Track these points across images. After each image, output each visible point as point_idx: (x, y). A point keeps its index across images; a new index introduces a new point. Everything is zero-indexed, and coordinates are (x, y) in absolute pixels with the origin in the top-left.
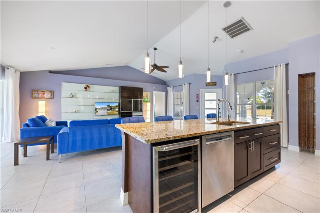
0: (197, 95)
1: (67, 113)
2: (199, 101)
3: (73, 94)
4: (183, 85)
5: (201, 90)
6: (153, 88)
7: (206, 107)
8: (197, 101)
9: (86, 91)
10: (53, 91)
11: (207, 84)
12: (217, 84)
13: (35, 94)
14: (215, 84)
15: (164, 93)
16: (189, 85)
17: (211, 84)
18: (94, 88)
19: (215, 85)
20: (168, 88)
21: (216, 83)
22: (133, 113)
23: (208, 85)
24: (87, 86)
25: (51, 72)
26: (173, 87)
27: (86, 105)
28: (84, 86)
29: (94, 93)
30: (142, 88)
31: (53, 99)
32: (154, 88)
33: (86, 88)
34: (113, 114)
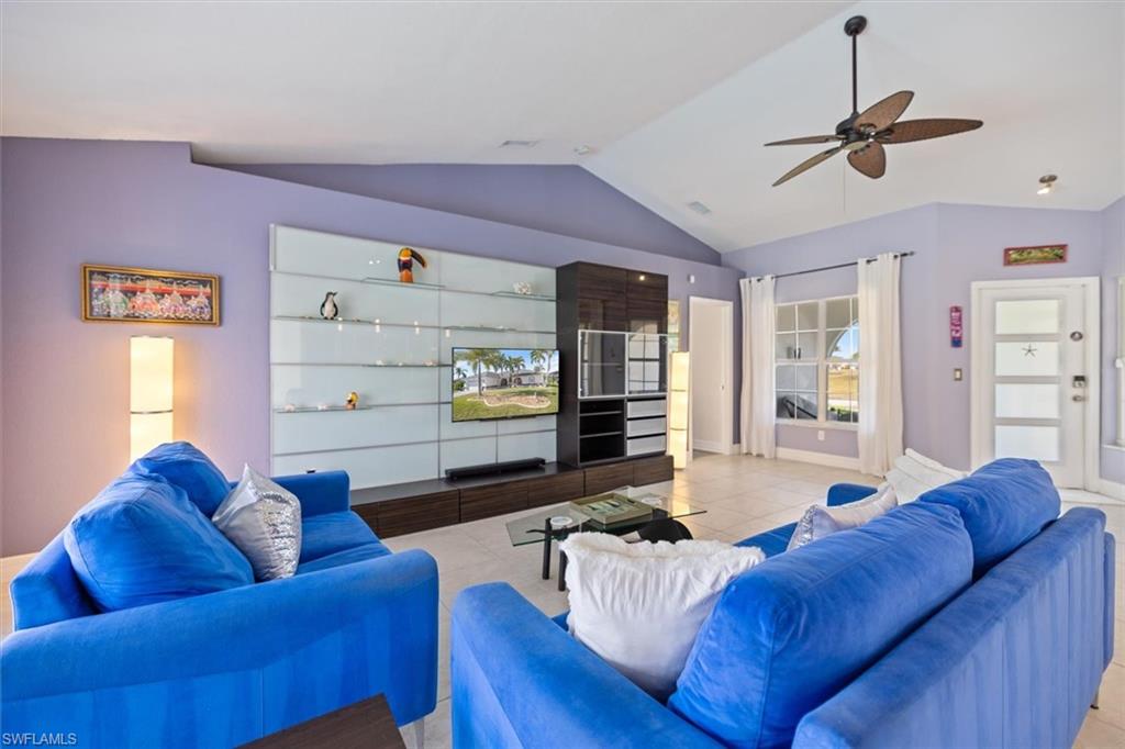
0: (957, 309)
1: (303, 410)
2: (964, 342)
3: (336, 299)
4: (862, 262)
5: (975, 285)
6: (689, 279)
7: (999, 372)
8: (957, 342)
9: (409, 280)
10: (220, 280)
11: (1014, 256)
12: (1071, 254)
13: (103, 290)
14: (1060, 252)
15: (727, 308)
16: (899, 259)
17: (1039, 254)
18: (443, 265)
19: (1061, 258)
20: (742, 281)
21: (1063, 247)
22: (629, 404)
23: (1016, 262)
24: (414, 255)
25: (199, 158)
26: (777, 277)
27: (405, 366)
29: (445, 295)
30: (666, 277)
31: (221, 328)
32: (693, 279)
33: (405, 266)
34: (534, 412)
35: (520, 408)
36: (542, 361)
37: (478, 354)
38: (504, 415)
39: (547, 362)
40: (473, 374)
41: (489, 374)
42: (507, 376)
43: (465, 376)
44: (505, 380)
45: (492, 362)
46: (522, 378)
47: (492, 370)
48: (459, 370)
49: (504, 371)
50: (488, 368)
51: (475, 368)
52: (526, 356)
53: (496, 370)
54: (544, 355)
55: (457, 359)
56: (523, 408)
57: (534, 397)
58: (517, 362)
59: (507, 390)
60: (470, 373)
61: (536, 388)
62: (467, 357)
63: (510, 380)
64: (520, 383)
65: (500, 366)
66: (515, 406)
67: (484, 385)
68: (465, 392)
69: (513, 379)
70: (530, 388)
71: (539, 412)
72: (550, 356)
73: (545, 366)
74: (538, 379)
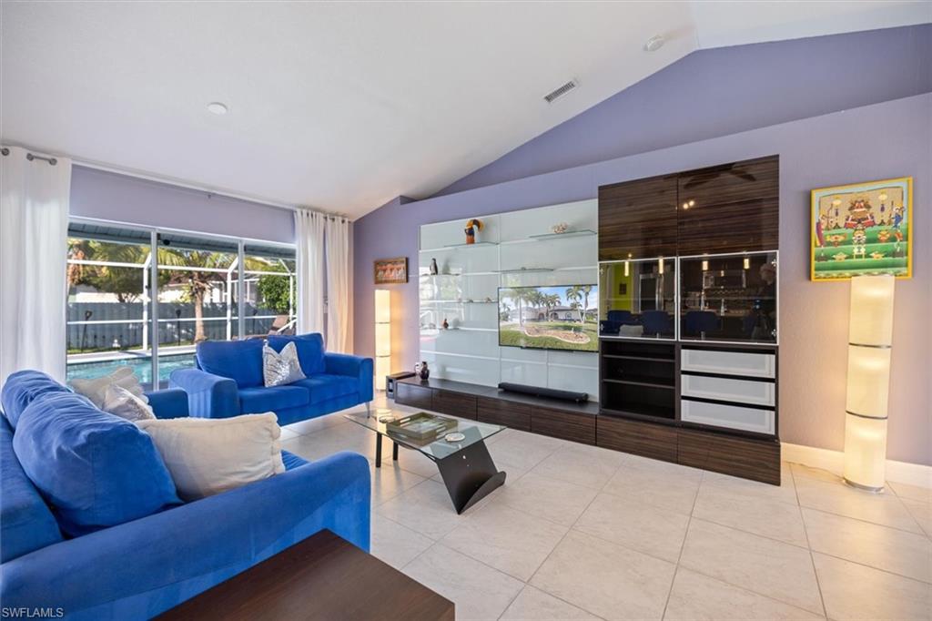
9: (472, 242)
10: (407, 260)
13: (379, 271)
28: (464, 223)
31: (408, 284)
33: (470, 232)
34: (571, 347)
35: (557, 341)
36: (578, 298)
37: (519, 292)
38: (541, 346)
39: (584, 299)
40: (515, 308)
41: (528, 309)
42: (544, 311)
43: (509, 309)
44: (542, 314)
45: (530, 299)
46: (558, 313)
47: (531, 305)
48: (504, 305)
49: (542, 307)
50: (527, 304)
51: (516, 304)
52: (562, 293)
53: (534, 305)
54: (581, 292)
55: (503, 296)
56: (561, 342)
57: (572, 332)
58: (553, 299)
59: (543, 323)
60: (513, 307)
61: (572, 324)
62: (512, 296)
63: (547, 315)
64: (556, 318)
65: (537, 303)
66: (553, 339)
67: (524, 318)
68: (509, 323)
69: (550, 314)
70: (567, 323)
71: (577, 348)
72: (587, 294)
73: (582, 302)
74: (575, 315)
